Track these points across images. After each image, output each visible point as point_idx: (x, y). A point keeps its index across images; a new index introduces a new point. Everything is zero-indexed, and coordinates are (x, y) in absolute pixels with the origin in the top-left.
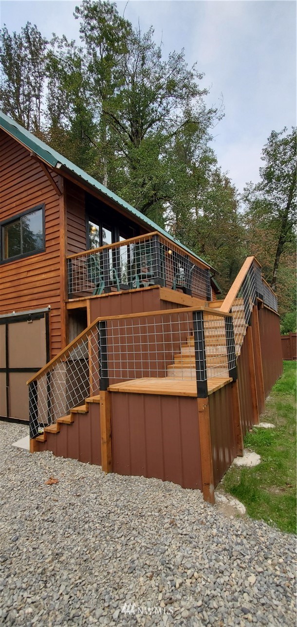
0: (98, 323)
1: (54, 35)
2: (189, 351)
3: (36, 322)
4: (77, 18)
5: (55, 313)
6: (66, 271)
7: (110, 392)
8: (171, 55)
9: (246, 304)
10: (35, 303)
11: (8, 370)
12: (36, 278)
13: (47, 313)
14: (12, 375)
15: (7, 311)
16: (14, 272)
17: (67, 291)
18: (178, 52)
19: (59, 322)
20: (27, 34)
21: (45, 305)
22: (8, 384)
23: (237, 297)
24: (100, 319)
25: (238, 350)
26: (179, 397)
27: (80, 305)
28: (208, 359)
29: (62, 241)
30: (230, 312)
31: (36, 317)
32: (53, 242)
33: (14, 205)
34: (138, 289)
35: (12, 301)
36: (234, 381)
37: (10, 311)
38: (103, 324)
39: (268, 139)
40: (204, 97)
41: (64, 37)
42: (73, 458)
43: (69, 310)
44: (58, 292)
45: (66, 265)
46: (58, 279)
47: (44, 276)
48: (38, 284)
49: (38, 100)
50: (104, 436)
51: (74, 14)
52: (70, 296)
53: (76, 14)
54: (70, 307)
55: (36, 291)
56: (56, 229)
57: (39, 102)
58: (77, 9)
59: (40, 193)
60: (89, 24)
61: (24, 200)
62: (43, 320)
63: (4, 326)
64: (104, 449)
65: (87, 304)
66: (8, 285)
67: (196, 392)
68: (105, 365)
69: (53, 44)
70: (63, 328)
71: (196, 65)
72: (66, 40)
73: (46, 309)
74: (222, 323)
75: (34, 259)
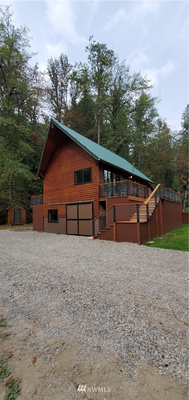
0: (113, 206)
1: (76, 63)
2: (136, 214)
3: (88, 205)
4: (86, 51)
5: (95, 202)
6: (99, 189)
7: (116, 223)
8: (134, 74)
9: (156, 200)
10: (88, 198)
11: (78, 220)
12: (89, 191)
13: (93, 202)
14: (79, 221)
15: (77, 201)
16: (80, 188)
17: (99, 195)
18: (138, 72)
19: (96, 205)
20: (61, 60)
21: (92, 199)
22: (78, 224)
23: (152, 198)
24: (114, 205)
25: (150, 214)
26: (133, 223)
27: (104, 200)
28: (140, 217)
29: (98, 180)
30: (148, 203)
31: (89, 203)
32: (95, 180)
33: (80, 166)
34: (122, 196)
35: (80, 198)
36: (148, 222)
37: (79, 201)
38: (115, 206)
39: (186, 108)
40: (151, 89)
41: (80, 62)
42: (105, 240)
43: (100, 201)
44: (96, 195)
45: (99, 187)
46: (96, 191)
47: (91, 190)
48: (89, 192)
49: (66, 92)
50: (115, 233)
51: (85, 50)
52: (100, 197)
53: (86, 50)
54: (100, 200)
55: (88, 195)
56: (95, 176)
57: (67, 93)
58: (87, 48)
59: (90, 164)
60: (92, 54)
61: (84, 165)
62: (91, 204)
63: (77, 205)
64: (114, 237)
65: (106, 200)
66: (78, 192)
67: (137, 222)
68: (115, 216)
69: (75, 67)
70: (98, 207)
71: (146, 76)
72: (81, 64)
73: (92, 201)
74: (145, 206)
75: (88, 184)
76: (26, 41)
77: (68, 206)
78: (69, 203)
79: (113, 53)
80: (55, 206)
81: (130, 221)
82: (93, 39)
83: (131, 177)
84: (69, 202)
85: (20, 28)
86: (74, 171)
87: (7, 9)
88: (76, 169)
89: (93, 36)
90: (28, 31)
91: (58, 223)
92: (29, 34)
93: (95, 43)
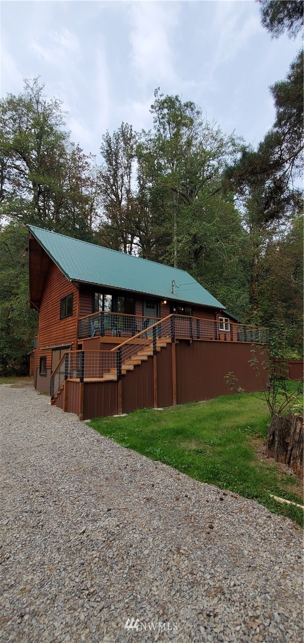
6: (78, 326)
7: (67, 381)
9: (154, 343)
10: (69, 340)
12: (69, 328)
15: (59, 344)
16: (64, 324)
17: (78, 335)
19: (75, 350)
21: (71, 342)
25: (128, 368)
27: (81, 343)
30: (119, 349)
32: (75, 312)
33: (65, 291)
35: (63, 339)
36: (118, 381)
37: (62, 344)
43: (78, 345)
44: (75, 336)
45: (78, 323)
46: (74, 330)
47: (72, 327)
48: (70, 331)
50: (64, 398)
52: (80, 338)
53: (152, 110)
54: (78, 343)
55: (69, 334)
56: (76, 305)
58: (152, 107)
59: (73, 287)
61: (68, 289)
63: (60, 351)
64: (64, 403)
65: (83, 342)
66: (62, 330)
67: (116, 379)
68: (67, 370)
72: (144, 132)
73: (71, 344)
75: (70, 319)
76: (59, 118)
77: (54, 352)
78: (55, 347)
79: (194, 105)
80: (45, 352)
81: (102, 377)
82: (160, 93)
83: (165, 302)
84: (56, 345)
85: (50, 103)
86: (59, 299)
87: (35, 82)
88: (63, 295)
89: (159, 88)
90: (60, 105)
91: (46, 376)
92: (63, 107)
93: (163, 98)
